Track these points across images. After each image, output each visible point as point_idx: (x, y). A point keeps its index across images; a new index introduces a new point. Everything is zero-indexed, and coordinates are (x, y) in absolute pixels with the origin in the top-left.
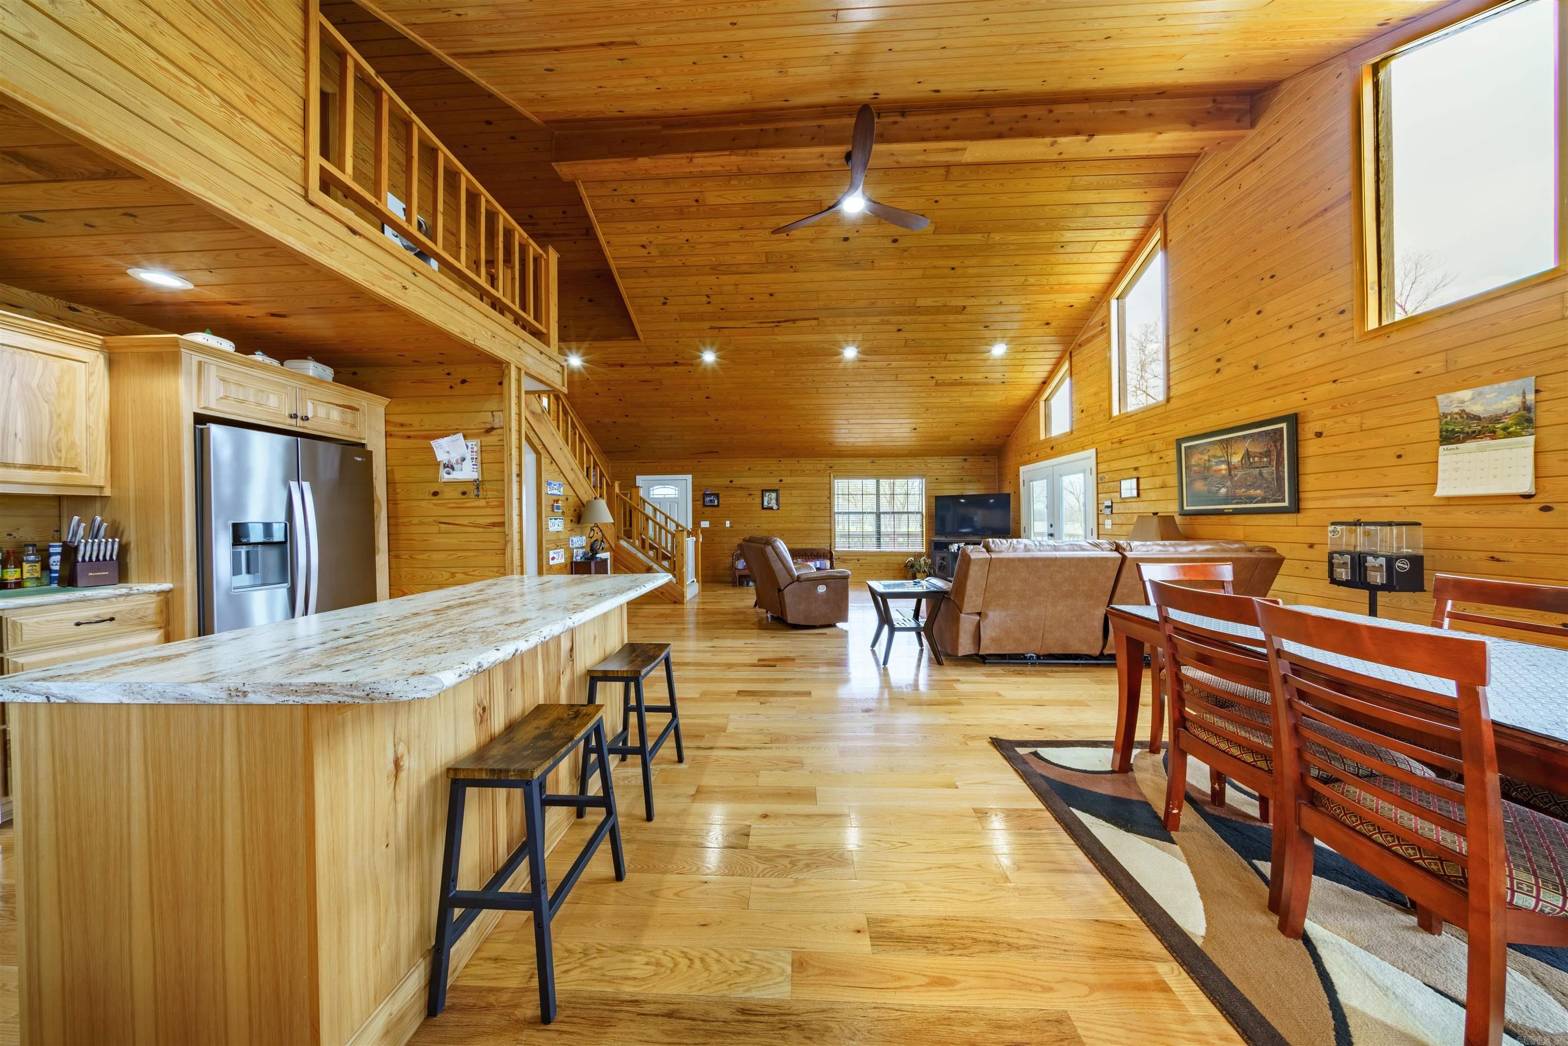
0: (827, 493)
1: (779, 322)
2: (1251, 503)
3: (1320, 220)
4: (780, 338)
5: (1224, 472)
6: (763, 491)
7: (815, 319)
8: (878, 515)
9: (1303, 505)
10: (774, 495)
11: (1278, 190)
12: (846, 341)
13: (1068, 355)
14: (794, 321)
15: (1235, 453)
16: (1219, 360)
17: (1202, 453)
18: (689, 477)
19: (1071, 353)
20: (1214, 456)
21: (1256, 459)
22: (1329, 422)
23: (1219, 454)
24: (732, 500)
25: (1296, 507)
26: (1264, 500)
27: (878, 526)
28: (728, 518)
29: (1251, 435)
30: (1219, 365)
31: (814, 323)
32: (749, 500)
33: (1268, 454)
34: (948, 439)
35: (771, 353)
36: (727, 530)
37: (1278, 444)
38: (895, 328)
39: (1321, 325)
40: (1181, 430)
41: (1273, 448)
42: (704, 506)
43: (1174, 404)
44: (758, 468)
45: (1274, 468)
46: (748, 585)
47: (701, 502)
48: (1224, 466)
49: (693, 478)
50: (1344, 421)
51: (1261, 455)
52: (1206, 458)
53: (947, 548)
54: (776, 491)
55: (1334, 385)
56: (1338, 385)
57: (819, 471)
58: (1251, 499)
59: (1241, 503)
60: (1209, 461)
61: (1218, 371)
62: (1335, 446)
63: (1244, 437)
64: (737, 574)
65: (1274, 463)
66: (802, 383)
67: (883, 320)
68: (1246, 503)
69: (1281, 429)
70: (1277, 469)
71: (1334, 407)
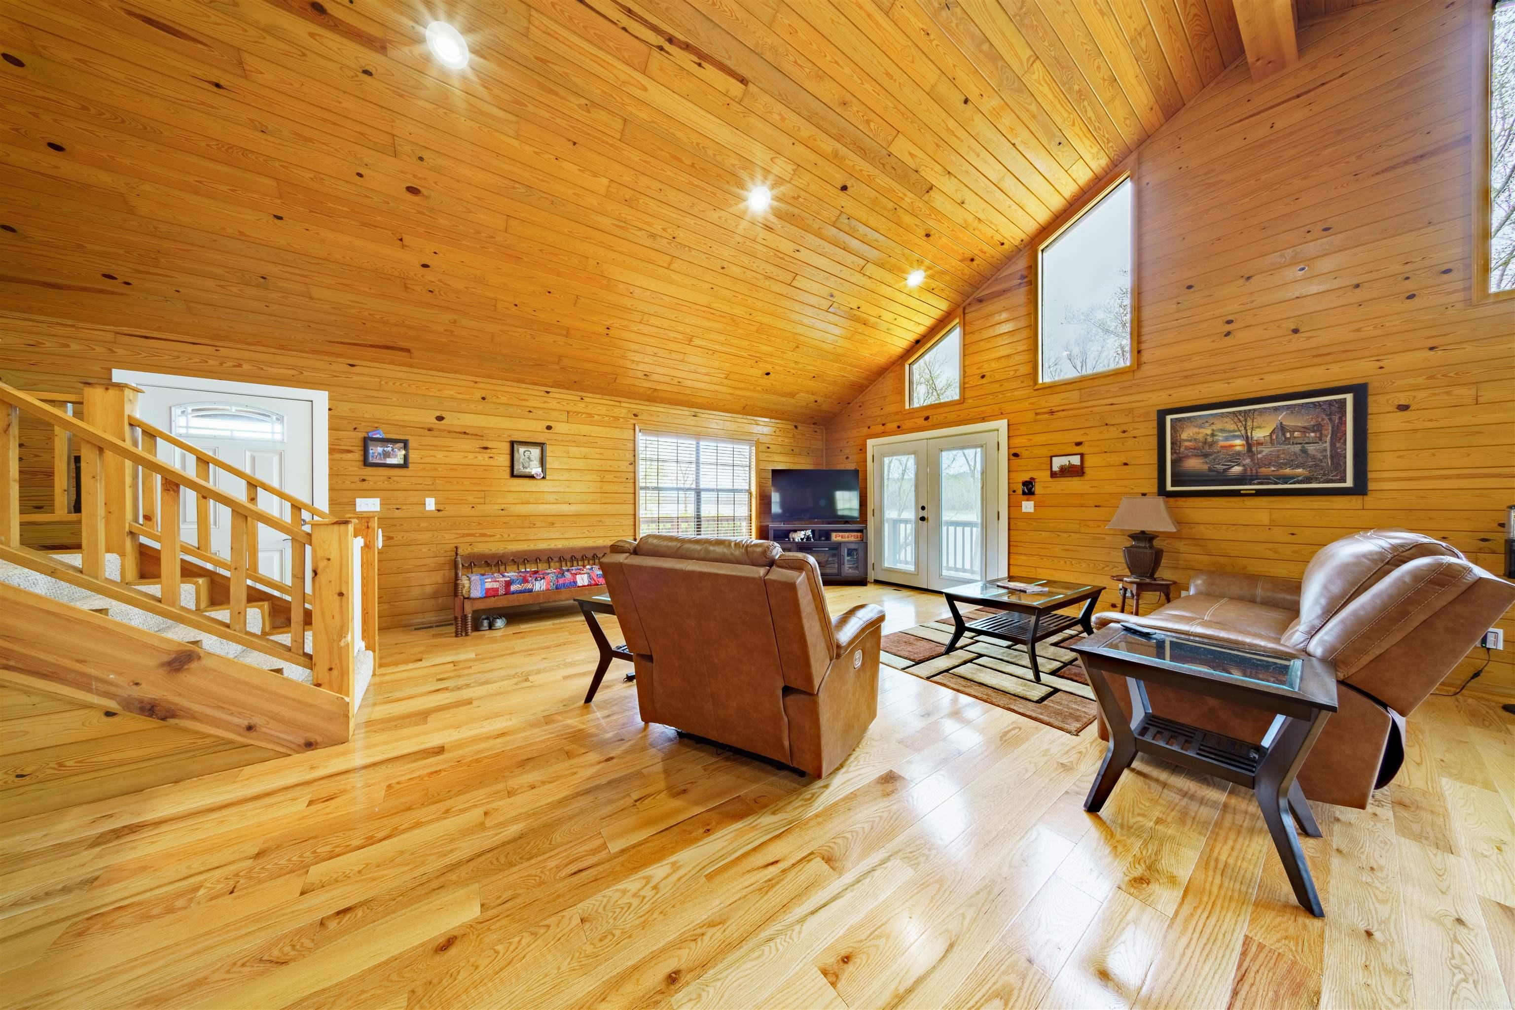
0: (630, 457)
1: (671, 40)
2: (1286, 483)
3: (1413, 167)
4: (657, 95)
5: (1238, 448)
6: (512, 443)
7: (743, 81)
8: (698, 492)
9: (1371, 486)
10: (535, 452)
11: (1339, 132)
12: (766, 172)
13: (961, 309)
14: (703, 57)
15: (1260, 427)
16: (1229, 322)
17: (1201, 427)
18: (321, 398)
19: (964, 309)
20: (1222, 430)
21: (1296, 434)
22: (1421, 395)
23: (1232, 427)
24: (440, 456)
25: (1360, 488)
26: (1308, 480)
27: (698, 510)
28: (431, 491)
29: (1288, 407)
30: (1229, 328)
31: (736, 88)
32: (483, 458)
33: (1318, 428)
34: (792, 395)
35: (618, 124)
36: (428, 517)
37: (1336, 419)
38: (840, 178)
39: (1410, 286)
40: (1162, 400)
41: (1327, 420)
42: (366, 463)
43: (1147, 370)
44: (504, 399)
45: (1328, 445)
46: (491, 627)
47: (358, 456)
48: (1238, 442)
49: (331, 399)
50: (1448, 393)
51: (1305, 430)
52: (1209, 432)
53: (788, 537)
54: (541, 445)
55: (1432, 353)
56: (1439, 353)
57: (616, 419)
58: (1286, 479)
59: (1268, 484)
60: (1213, 435)
61: (1228, 334)
62: (1431, 420)
63: (1276, 409)
64: (469, 609)
65: (1328, 439)
66: (653, 236)
67: (836, 154)
68: (1276, 483)
69: (1343, 402)
70: (1333, 445)
71: (1432, 377)
